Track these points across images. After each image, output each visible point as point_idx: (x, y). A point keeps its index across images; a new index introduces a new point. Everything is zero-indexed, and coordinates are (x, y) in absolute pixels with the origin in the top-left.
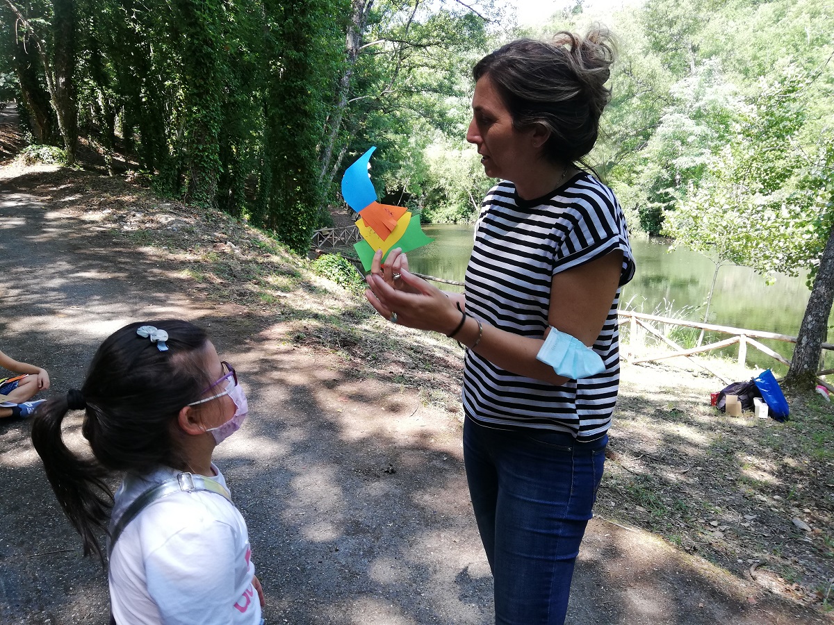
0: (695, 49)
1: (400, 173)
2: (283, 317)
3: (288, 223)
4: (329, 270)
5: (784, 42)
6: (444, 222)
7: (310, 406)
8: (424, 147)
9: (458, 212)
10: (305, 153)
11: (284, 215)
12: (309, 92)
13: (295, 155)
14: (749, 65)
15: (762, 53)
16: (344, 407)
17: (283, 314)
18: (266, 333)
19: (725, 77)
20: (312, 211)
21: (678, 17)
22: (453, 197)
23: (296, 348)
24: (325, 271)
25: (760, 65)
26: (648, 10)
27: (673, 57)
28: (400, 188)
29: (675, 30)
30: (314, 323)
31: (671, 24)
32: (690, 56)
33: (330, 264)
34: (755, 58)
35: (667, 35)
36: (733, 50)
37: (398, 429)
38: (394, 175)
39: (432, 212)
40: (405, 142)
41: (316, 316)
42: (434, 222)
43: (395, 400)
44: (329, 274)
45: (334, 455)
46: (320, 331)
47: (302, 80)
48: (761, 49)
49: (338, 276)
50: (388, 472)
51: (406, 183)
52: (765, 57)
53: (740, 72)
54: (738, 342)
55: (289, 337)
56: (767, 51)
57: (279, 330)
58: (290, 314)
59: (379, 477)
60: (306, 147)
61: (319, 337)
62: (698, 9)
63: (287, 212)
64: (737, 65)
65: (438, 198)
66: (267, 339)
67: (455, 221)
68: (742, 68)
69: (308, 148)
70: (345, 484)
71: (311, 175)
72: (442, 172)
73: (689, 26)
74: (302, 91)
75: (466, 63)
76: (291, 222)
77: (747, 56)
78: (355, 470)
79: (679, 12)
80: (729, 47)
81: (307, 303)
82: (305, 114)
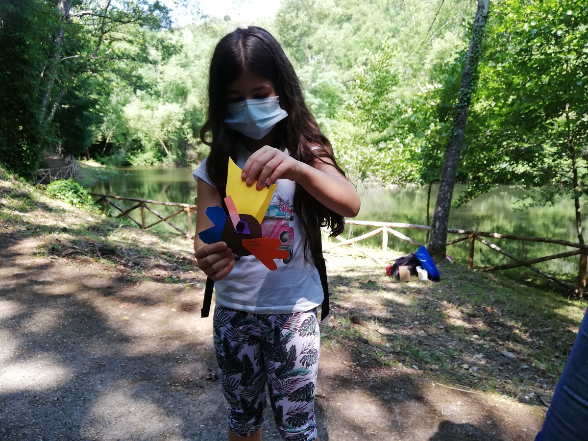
0: (310, 47)
1: (103, 127)
2: (29, 232)
3: (12, 159)
4: (62, 193)
5: (361, 46)
6: (143, 165)
7: (90, 317)
8: (124, 105)
9: (154, 157)
10: (26, 96)
11: (7, 152)
12: (28, 43)
13: (16, 98)
14: (342, 60)
15: (349, 53)
16: (130, 314)
17: (28, 230)
18: (16, 248)
19: (329, 67)
20: (35, 148)
21: (297, 25)
22: (148, 146)
23: (54, 260)
24: (59, 194)
25: (349, 61)
26: (280, 18)
27: (297, 51)
28: (104, 139)
29: (297, 33)
30: (65, 236)
31: (294, 29)
32: (307, 51)
33: (63, 188)
34: (346, 56)
35: (293, 36)
36: (332, 50)
37: (199, 328)
38: (98, 127)
39: (132, 157)
40: (108, 101)
41: (65, 230)
42: (135, 164)
43: (183, 299)
44: (63, 197)
45: (138, 370)
46: (74, 242)
47: (20, 32)
48: (348, 50)
49: (72, 199)
50: (210, 379)
51: (109, 135)
52: (351, 55)
53: (338, 64)
54: (382, 231)
55: (43, 250)
56: (352, 52)
57: (29, 244)
58: (36, 231)
59: (202, 387)
60: (26, 91)
61: (75, 248)
62: (310, 20)
63: (10, 149)
64: (335, 60)
65: (137, 147)
66: (20, 254)
67: (152, 164)
68: (338, 61)
69: (29, 92)
70: (166, 405)
71: (32, 115)
72: (139, 127)
73: (305, 32)
74: (21, 42)
75: (156, 40)
76: (14, 157)
77: (341, 54)
78: (171, 385)
79: (298, 21)
80: (329, 47)
81: (50, 220)
82: (25, 62)
